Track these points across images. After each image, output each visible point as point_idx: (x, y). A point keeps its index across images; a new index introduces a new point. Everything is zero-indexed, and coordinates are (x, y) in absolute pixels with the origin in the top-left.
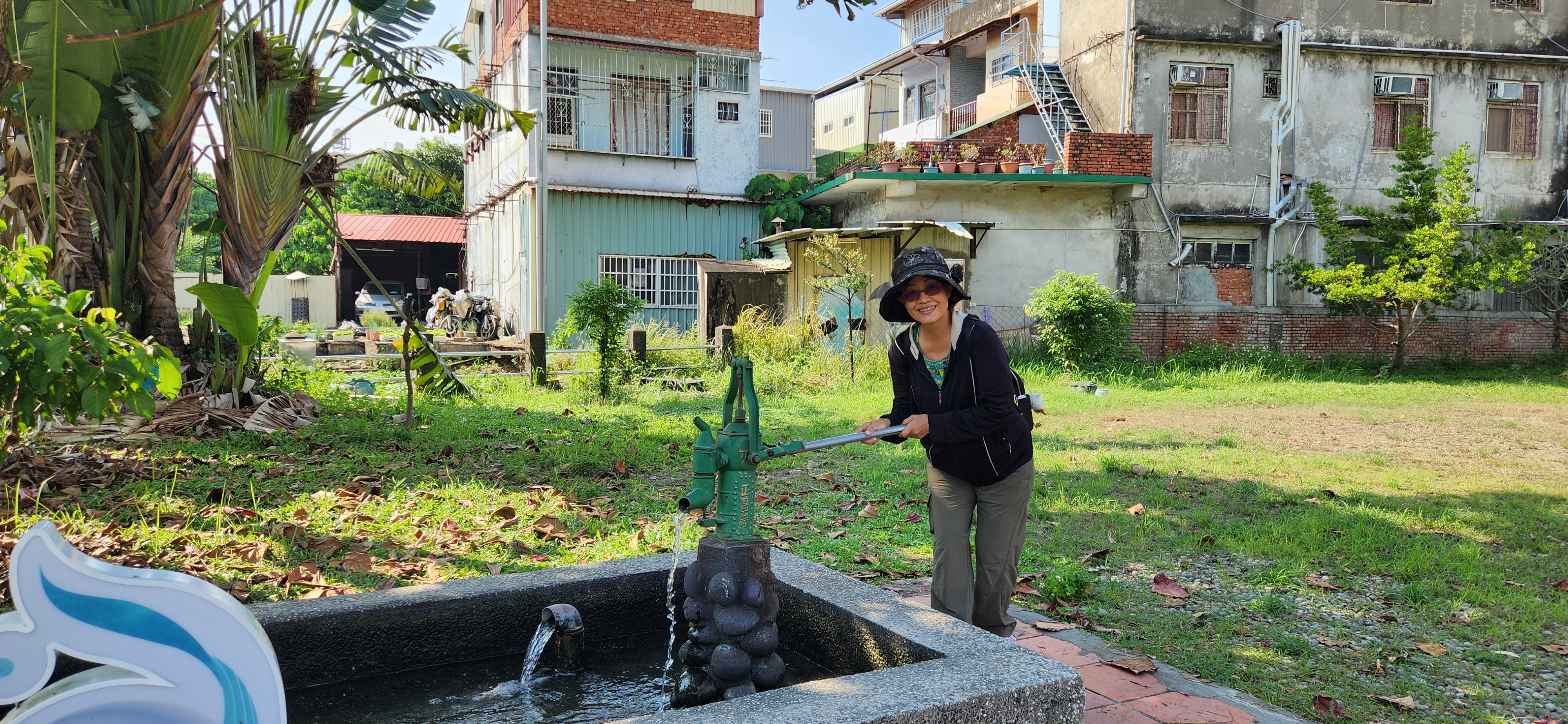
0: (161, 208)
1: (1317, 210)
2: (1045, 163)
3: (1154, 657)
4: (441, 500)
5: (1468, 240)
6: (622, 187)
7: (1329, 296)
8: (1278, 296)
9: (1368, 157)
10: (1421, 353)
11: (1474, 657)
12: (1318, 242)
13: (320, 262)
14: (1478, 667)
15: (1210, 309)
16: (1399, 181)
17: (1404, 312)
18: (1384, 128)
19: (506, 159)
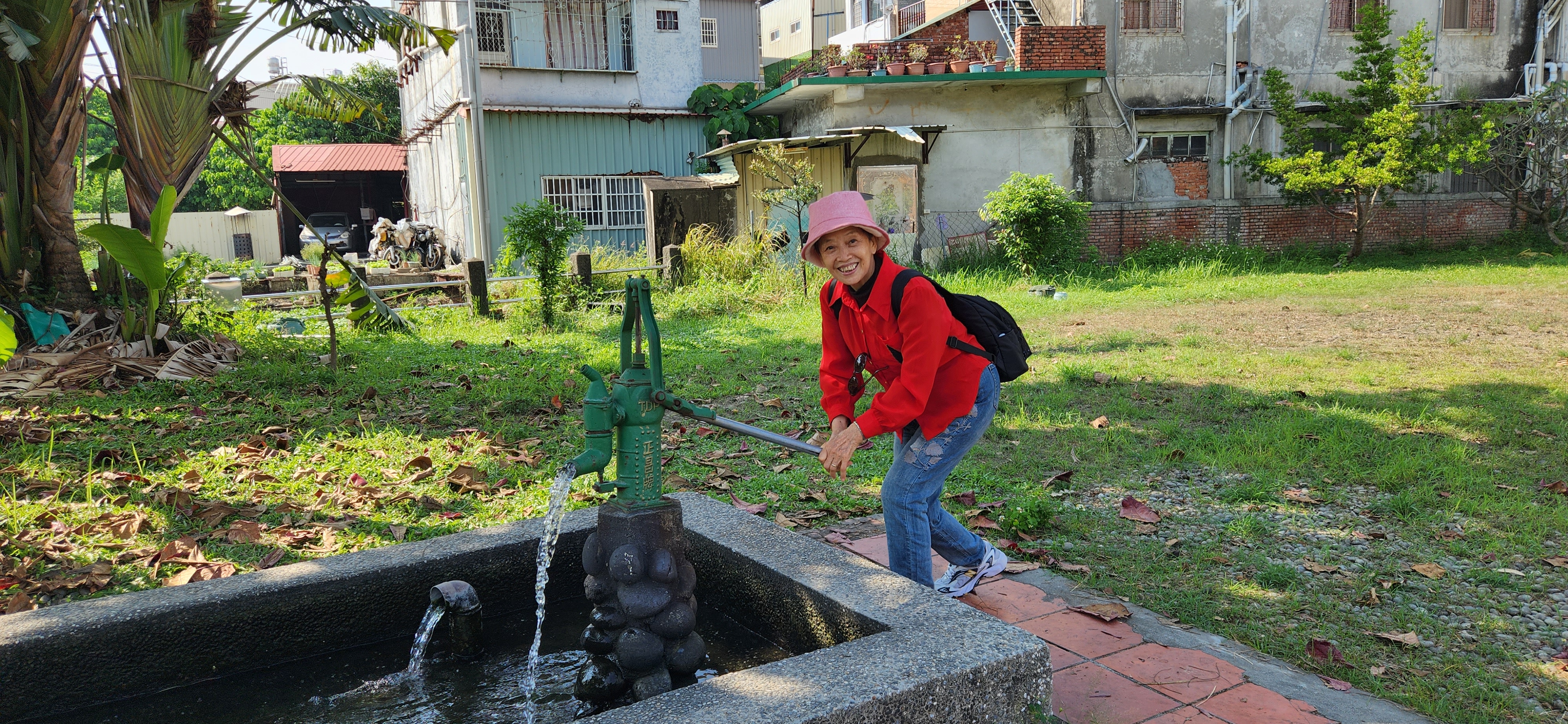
0: (53, 146)
1: (1273, 97)
2: (996, 61)
3: (1127, 599)
4: (352, 451)
5: (1427, 121)
6: (561, 104)
7: (1288, 186)
8: (1235, 187)
9: (1324, 40)
10: (1379, 239)
11: (1475, 578)
12: (1275, 130)
13: (261, 196)
14: (1482, 590)
15: (1168, 205)
16: (1357, 63)
17: (1363, 198)
18: (1340, 9)
19: (439, 80)
